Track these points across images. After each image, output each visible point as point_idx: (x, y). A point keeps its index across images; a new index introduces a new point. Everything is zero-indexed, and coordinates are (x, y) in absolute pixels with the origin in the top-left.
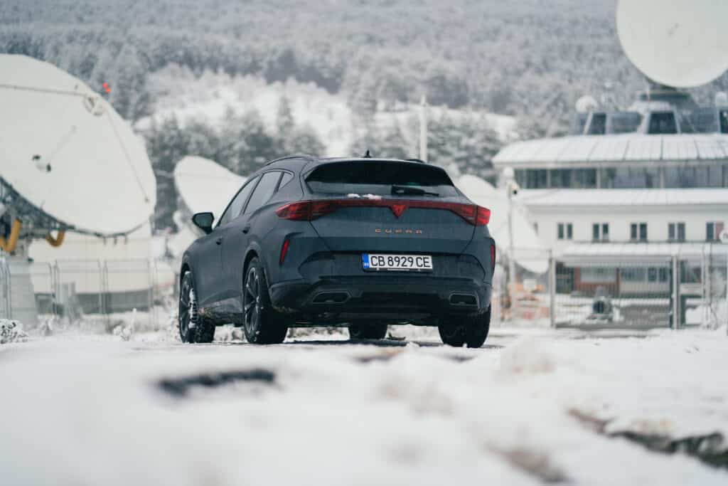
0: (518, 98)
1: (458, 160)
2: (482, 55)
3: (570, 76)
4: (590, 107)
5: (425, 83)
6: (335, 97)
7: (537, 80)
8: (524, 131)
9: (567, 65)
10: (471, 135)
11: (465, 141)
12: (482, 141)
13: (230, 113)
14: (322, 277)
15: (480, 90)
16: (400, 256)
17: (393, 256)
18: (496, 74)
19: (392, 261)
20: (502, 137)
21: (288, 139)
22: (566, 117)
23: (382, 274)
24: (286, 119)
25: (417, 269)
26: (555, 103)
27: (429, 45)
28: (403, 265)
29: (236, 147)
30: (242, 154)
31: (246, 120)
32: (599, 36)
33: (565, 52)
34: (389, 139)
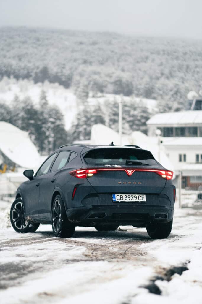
0: (158, 91)
1: (129, 122)
2: (140, 70)
3: (183, 80)
4: (194, 97)
5: (112, 83)
6: (68, 91)
7: (167, 82)
8: (161, 107)
9: (181, 74)
10: (135, 109)
11: (132, 112)
12: (140, 113)
13: (16, 99)
14: (92, 206)
15: (139, 87)
16: (130, 195)
17: (127, 195)
18: (147, 79)
19: (126, 197)
20: (150, 111)
21: (46, 111)
22: (182, 100)
23: (122, 204)
24: (44, 101)
25: (139, 201)
26: (176, 93)
27: (114, 64)
28: (132, 200)
29: (20, 115)
30: (23, 119)
31: (25, 102)
32: (197, 60)
33: (180, 68)
34: (95, 111)
